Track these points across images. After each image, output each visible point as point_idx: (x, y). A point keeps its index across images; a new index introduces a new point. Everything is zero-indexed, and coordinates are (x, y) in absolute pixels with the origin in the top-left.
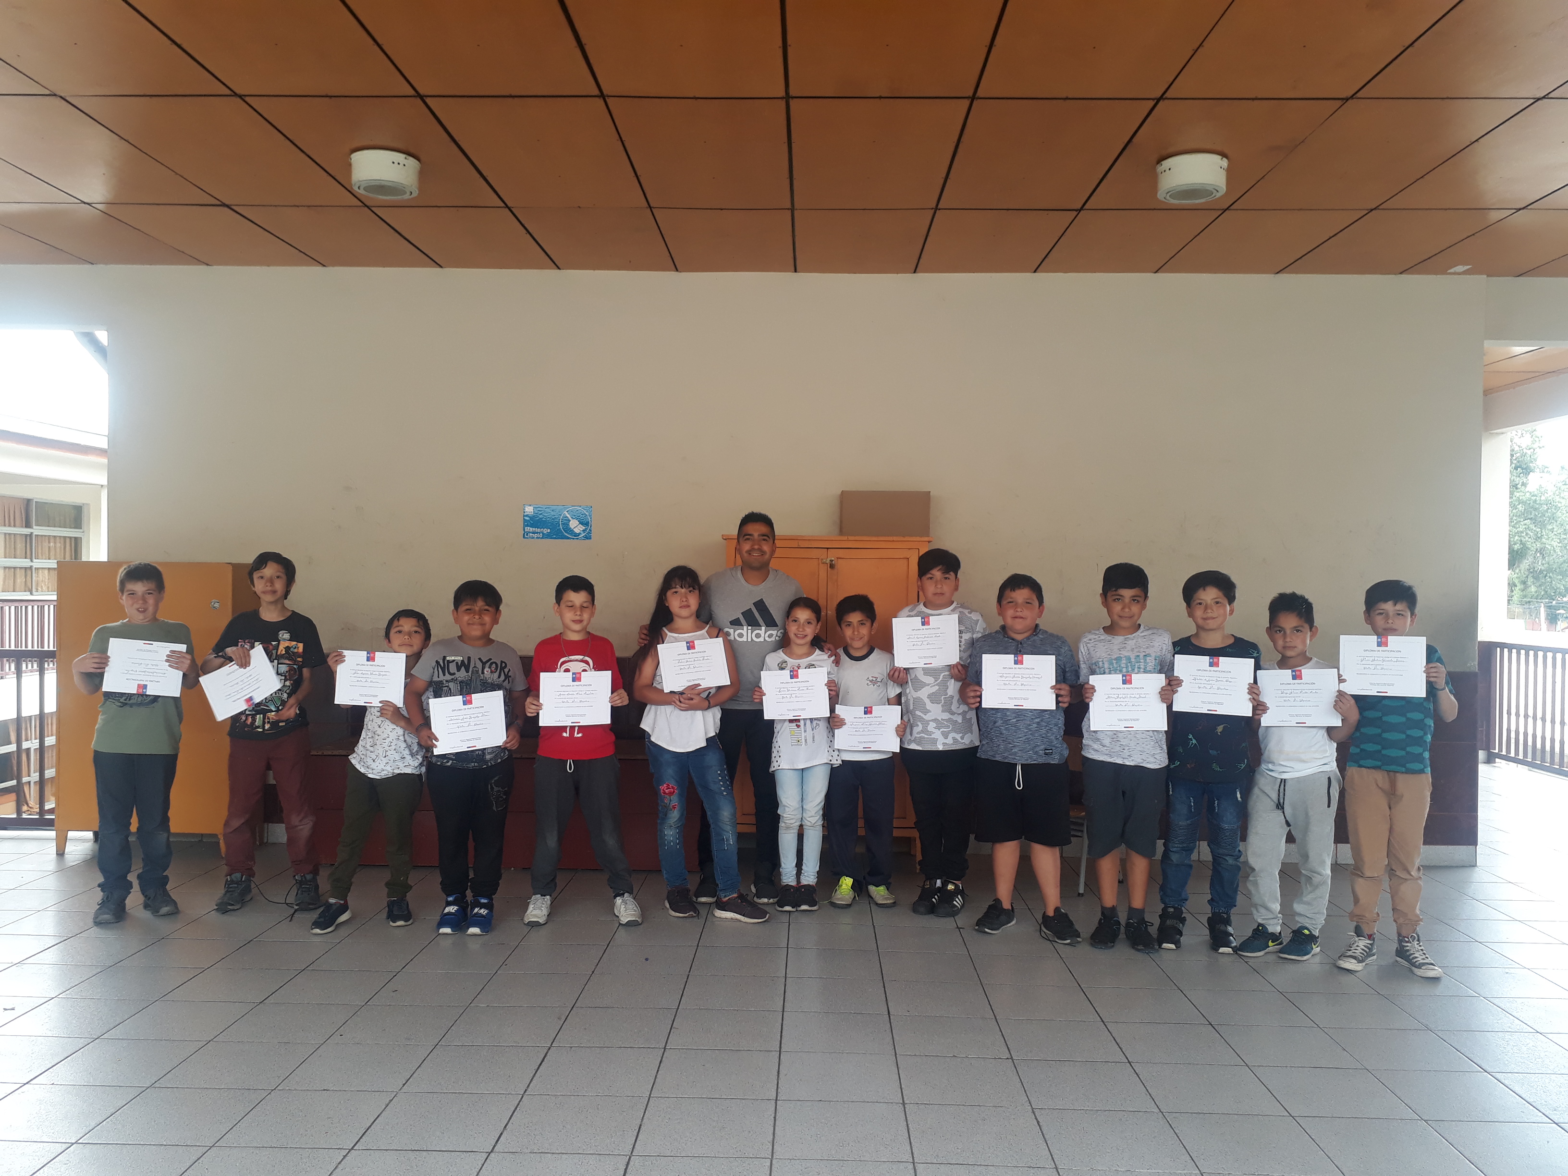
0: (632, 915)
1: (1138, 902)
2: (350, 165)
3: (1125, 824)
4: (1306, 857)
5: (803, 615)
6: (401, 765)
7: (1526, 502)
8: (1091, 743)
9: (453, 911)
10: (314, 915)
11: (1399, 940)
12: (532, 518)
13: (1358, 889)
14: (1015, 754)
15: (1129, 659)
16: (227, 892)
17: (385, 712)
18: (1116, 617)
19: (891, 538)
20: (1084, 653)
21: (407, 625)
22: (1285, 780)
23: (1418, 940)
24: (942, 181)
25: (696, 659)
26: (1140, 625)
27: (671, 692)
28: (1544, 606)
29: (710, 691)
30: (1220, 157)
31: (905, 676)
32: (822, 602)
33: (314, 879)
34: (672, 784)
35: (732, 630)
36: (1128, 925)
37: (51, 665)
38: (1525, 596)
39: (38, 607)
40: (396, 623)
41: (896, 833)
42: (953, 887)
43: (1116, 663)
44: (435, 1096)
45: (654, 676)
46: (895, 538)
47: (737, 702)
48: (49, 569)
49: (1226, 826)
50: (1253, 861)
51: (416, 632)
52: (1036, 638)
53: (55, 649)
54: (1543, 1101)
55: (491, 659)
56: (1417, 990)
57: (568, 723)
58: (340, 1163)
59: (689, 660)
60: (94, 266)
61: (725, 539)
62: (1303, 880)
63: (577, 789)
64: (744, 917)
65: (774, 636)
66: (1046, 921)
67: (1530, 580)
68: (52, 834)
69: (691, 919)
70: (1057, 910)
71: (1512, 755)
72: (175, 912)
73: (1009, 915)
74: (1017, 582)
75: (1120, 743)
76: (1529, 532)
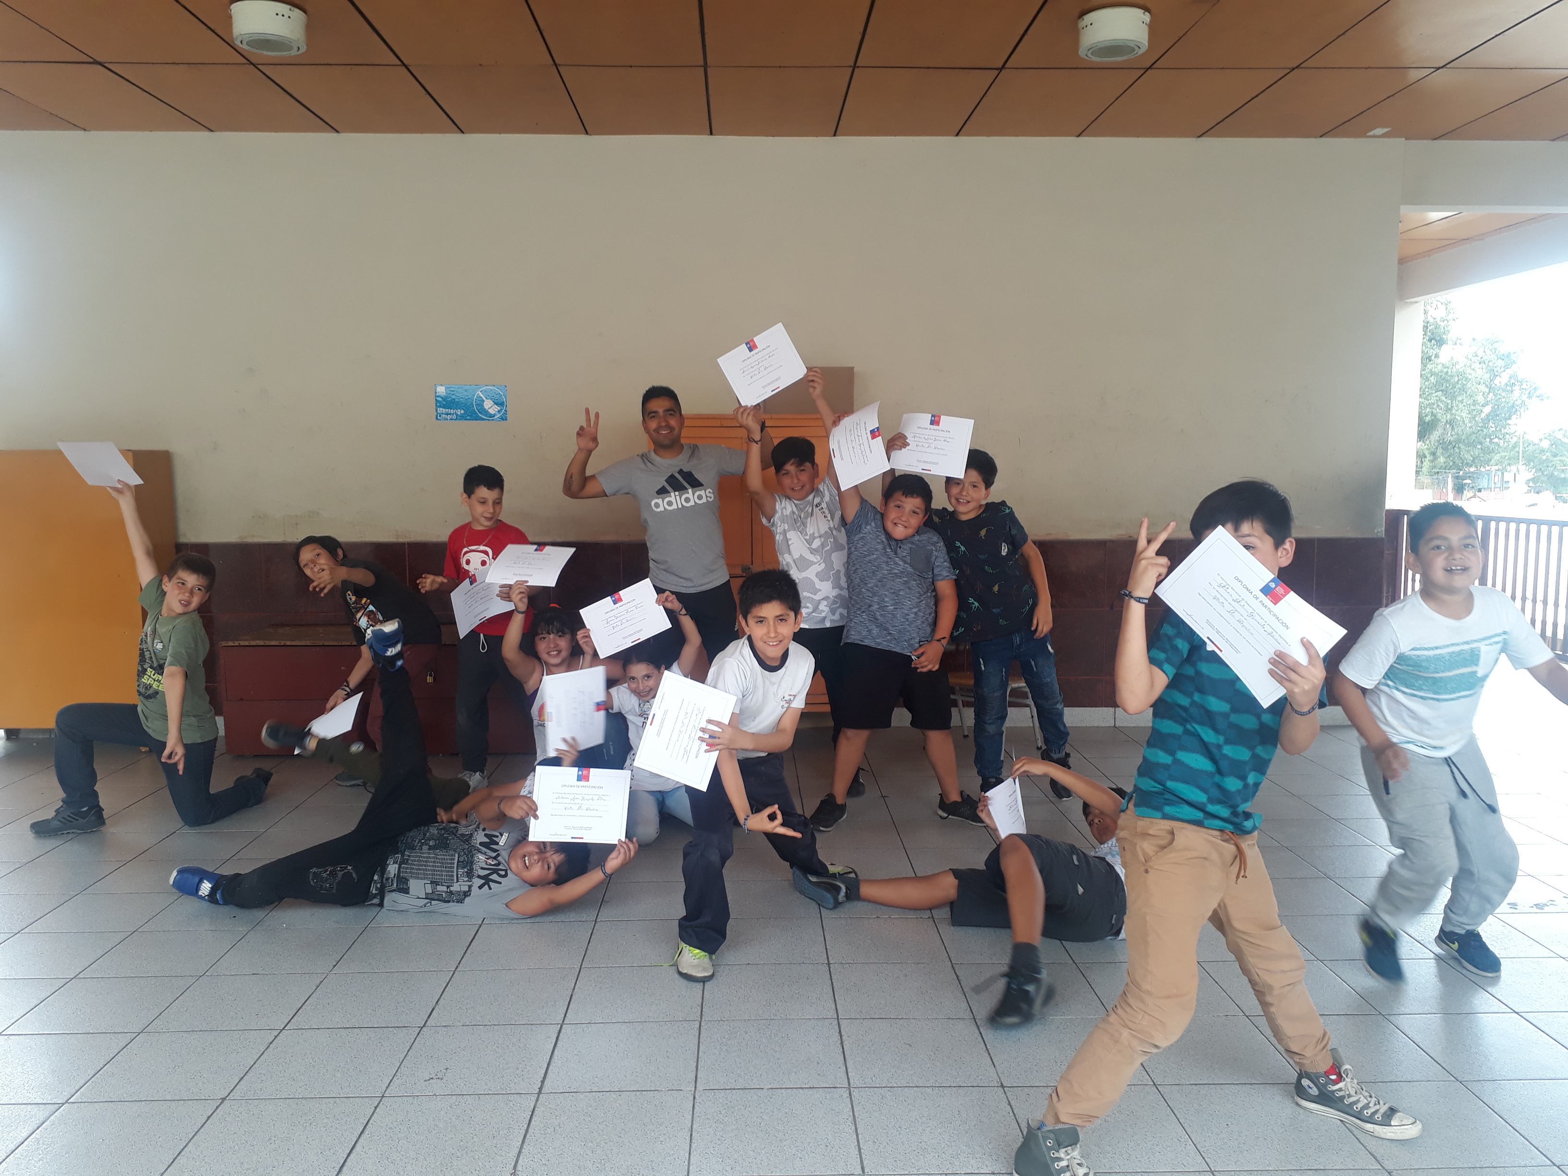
2: (231, 17)
7: (1437, 374)
12: (444, 398)
24: (859, 37)
28: (1452, 477)
30: (1143, 11)
35: (660, 500)
38: (1434, 467)
44: (366, 976)
58: (271, 1043)
76: (1440, 404)
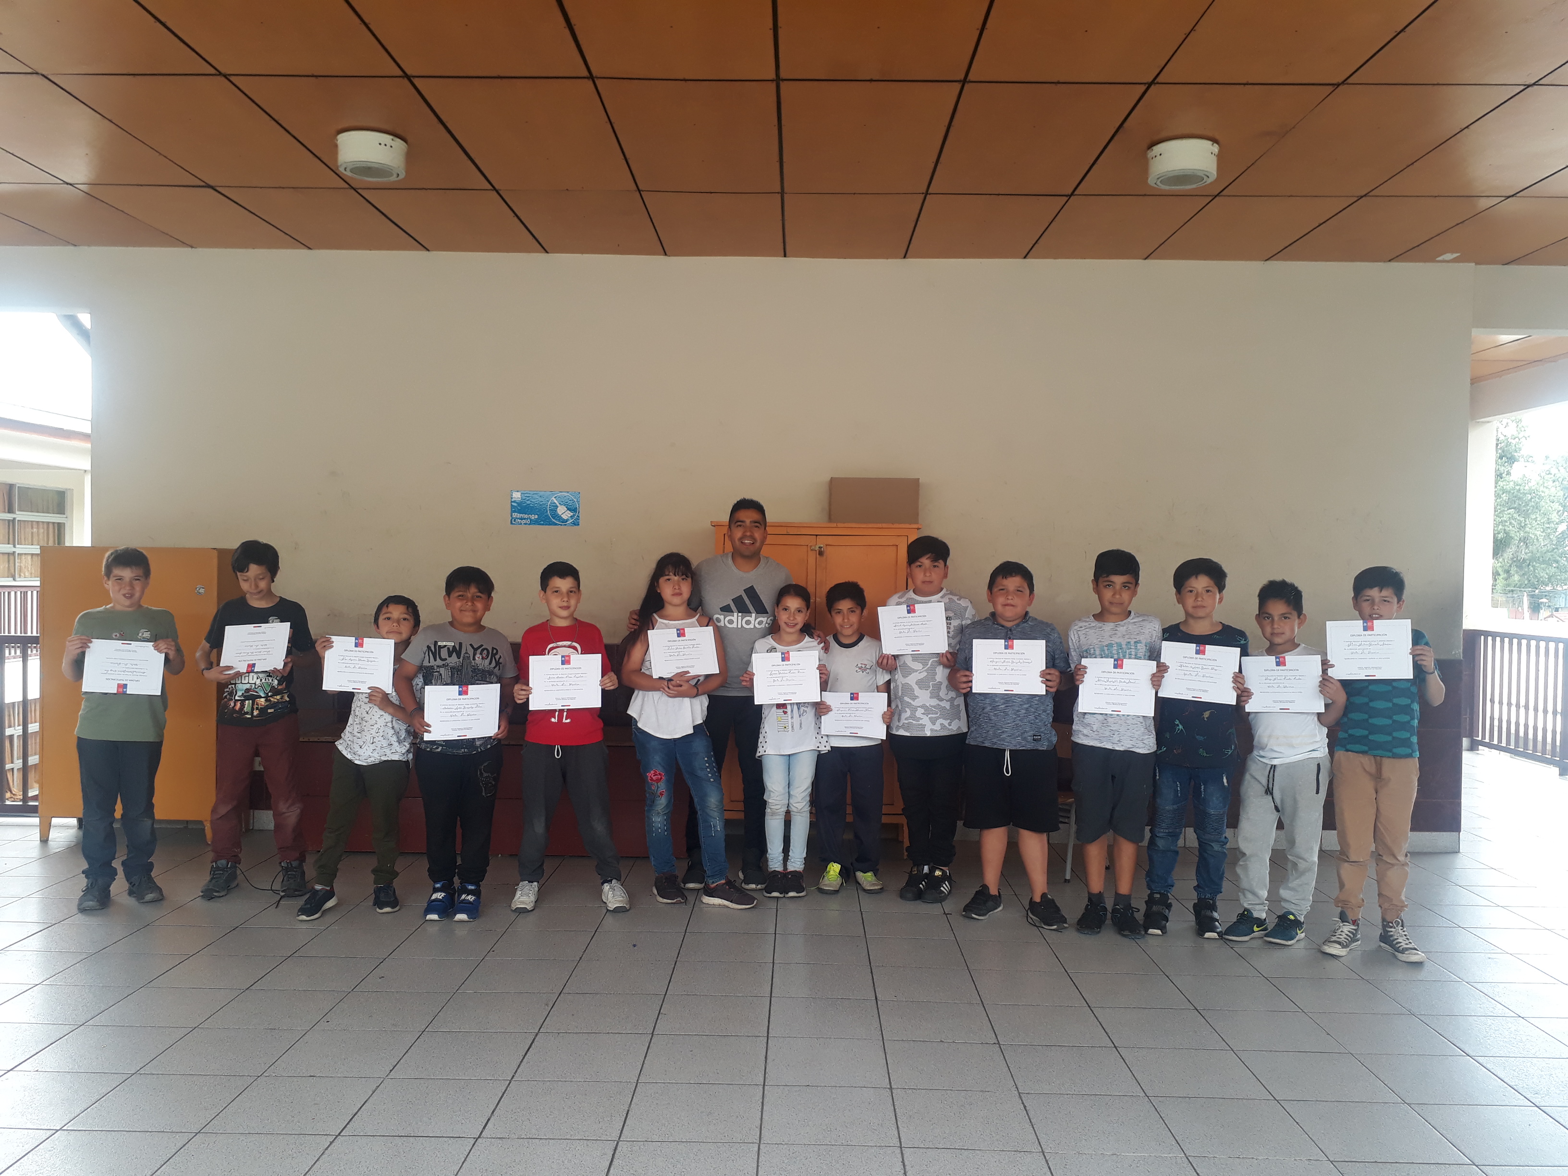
0: (620, 901)
1: (1124, 888)
2: (336, 146)
3: (1113, 809)
4: (1292, 842)
5: (793, 603)
6: (388, 752)
7: (1510, 492)
8: (1081, 728)
9: (441, 898)
10: (301, 902)
11: (1383, 925)
12: (519, 504)
13: (1343, 873)
14: (1003, 740)
15: (1119, 645)
16: (212, 879)
17: (373, 698)
18: (1107, 603)
19: (880, 525)
20: (1074, 641)
21: (397, 611)
22: (1275, 766)
23: (1402, 926)
24: (933, 166)
25: (686, 647)
26: (1130, 612)
27: (661, 678)
28: (1528, 595)
29: (699, 678)
30: (1211, 143)
31: (893, 662)
32: (811, 589)
33: (300, 866)
34: (660, 770)
35: (723, 616)
36: (1114, 911)
37: (34, 652)
38: (1508, 585)
39: (21, 592)
40: (384, 610)
41: (885, 820)
42: (940, 873)
43: (1108, 649)
44: (422, 1082)
45: (643, 661)
46: (884, 525)
47: (726, 689)
48: (32, 555)
49: (1212, 812)
50: (1244, 846)
51: (405, 619)
52: (1025, 625)
53: (39, 635)
54: (1524, 1085)
55: (482, 645)
56: (1399, 974)
57: (558, 707)
58: (327, 1149)
59: (678, 647)
60: (77, 247)
61: (714, 526)
62: (1289, 866)
63: (564, 776)
64: (731, 904)
65: (764, 623)
66: (1033, 907)
67: (1513, 570)
68: (36, 821)
69: (677, 906)
70: (1044, 895)
71: (1495, 742)
72: (161, 898)
73: (996, 901)
74: (1008, 569)
75: (1109, 728)
76: (1513, 522)
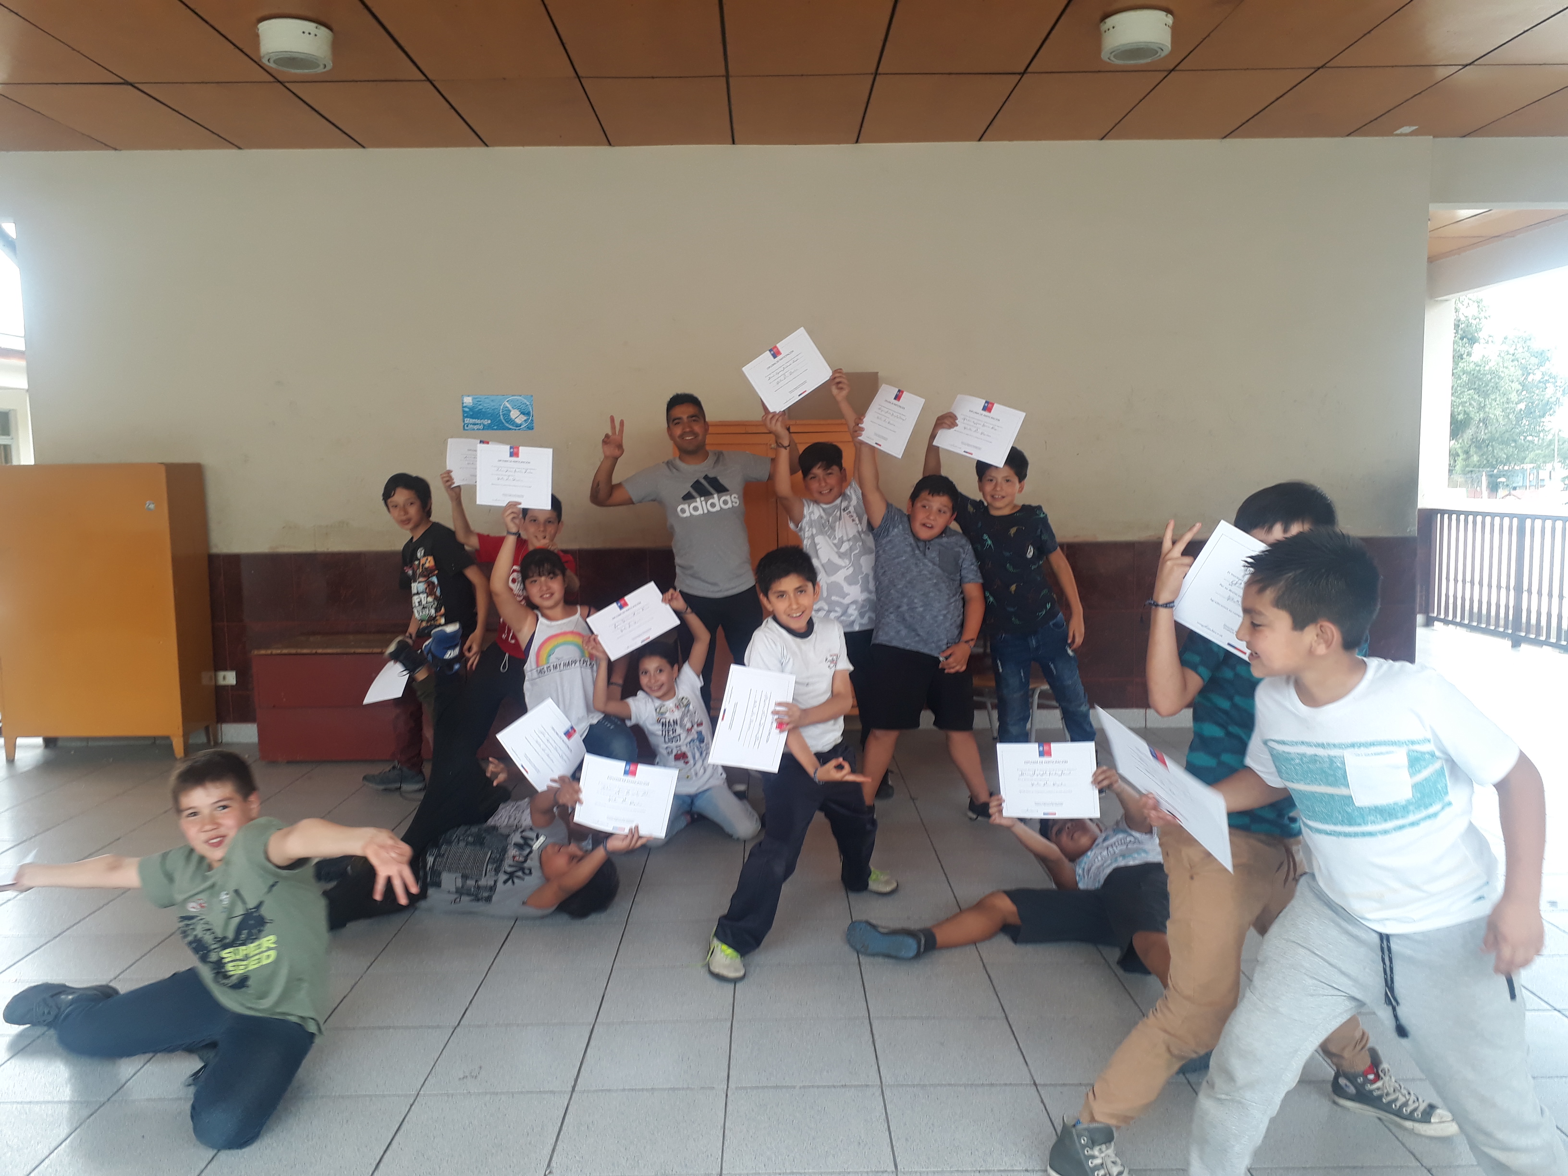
2: (257, 36)
7: (1469, 372)
12: (471, 409)
24: (881, 44)
28: (1486, 475)
30: (1165, 13)
35: (686, 505)
38: (1467, 466)
67: (1473, 450)
71: (1451, 618)
76: (1473, 402)
